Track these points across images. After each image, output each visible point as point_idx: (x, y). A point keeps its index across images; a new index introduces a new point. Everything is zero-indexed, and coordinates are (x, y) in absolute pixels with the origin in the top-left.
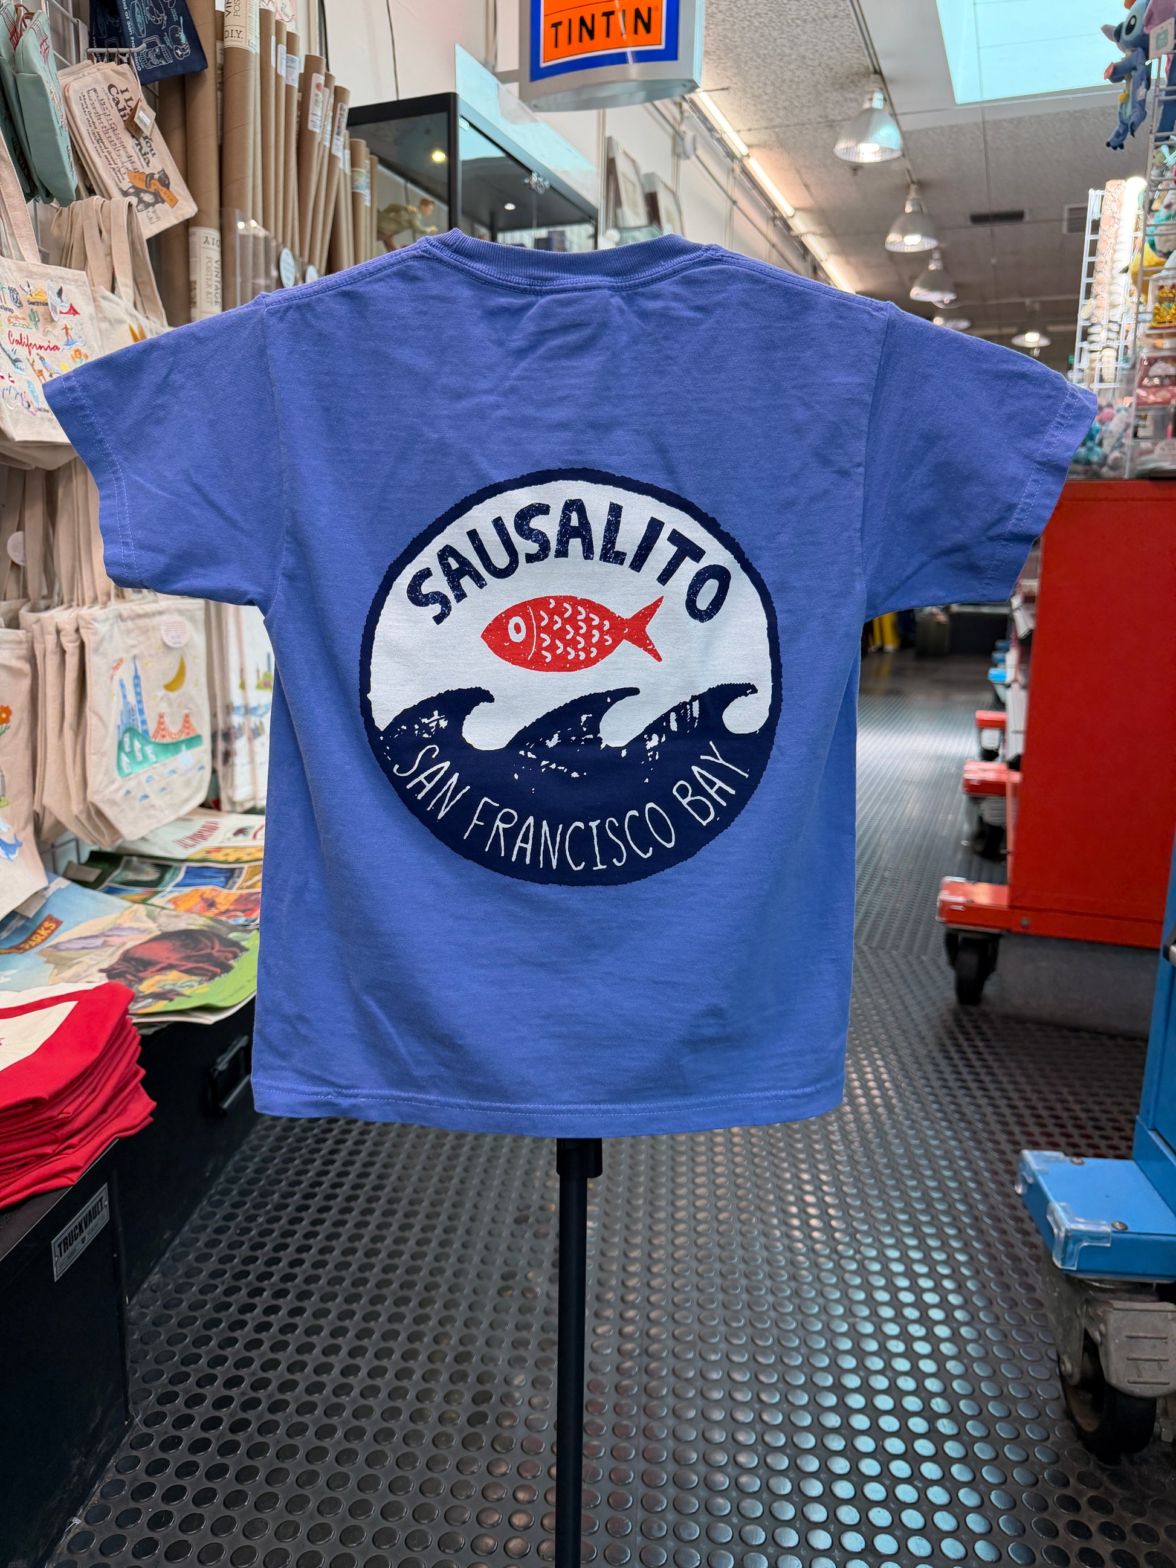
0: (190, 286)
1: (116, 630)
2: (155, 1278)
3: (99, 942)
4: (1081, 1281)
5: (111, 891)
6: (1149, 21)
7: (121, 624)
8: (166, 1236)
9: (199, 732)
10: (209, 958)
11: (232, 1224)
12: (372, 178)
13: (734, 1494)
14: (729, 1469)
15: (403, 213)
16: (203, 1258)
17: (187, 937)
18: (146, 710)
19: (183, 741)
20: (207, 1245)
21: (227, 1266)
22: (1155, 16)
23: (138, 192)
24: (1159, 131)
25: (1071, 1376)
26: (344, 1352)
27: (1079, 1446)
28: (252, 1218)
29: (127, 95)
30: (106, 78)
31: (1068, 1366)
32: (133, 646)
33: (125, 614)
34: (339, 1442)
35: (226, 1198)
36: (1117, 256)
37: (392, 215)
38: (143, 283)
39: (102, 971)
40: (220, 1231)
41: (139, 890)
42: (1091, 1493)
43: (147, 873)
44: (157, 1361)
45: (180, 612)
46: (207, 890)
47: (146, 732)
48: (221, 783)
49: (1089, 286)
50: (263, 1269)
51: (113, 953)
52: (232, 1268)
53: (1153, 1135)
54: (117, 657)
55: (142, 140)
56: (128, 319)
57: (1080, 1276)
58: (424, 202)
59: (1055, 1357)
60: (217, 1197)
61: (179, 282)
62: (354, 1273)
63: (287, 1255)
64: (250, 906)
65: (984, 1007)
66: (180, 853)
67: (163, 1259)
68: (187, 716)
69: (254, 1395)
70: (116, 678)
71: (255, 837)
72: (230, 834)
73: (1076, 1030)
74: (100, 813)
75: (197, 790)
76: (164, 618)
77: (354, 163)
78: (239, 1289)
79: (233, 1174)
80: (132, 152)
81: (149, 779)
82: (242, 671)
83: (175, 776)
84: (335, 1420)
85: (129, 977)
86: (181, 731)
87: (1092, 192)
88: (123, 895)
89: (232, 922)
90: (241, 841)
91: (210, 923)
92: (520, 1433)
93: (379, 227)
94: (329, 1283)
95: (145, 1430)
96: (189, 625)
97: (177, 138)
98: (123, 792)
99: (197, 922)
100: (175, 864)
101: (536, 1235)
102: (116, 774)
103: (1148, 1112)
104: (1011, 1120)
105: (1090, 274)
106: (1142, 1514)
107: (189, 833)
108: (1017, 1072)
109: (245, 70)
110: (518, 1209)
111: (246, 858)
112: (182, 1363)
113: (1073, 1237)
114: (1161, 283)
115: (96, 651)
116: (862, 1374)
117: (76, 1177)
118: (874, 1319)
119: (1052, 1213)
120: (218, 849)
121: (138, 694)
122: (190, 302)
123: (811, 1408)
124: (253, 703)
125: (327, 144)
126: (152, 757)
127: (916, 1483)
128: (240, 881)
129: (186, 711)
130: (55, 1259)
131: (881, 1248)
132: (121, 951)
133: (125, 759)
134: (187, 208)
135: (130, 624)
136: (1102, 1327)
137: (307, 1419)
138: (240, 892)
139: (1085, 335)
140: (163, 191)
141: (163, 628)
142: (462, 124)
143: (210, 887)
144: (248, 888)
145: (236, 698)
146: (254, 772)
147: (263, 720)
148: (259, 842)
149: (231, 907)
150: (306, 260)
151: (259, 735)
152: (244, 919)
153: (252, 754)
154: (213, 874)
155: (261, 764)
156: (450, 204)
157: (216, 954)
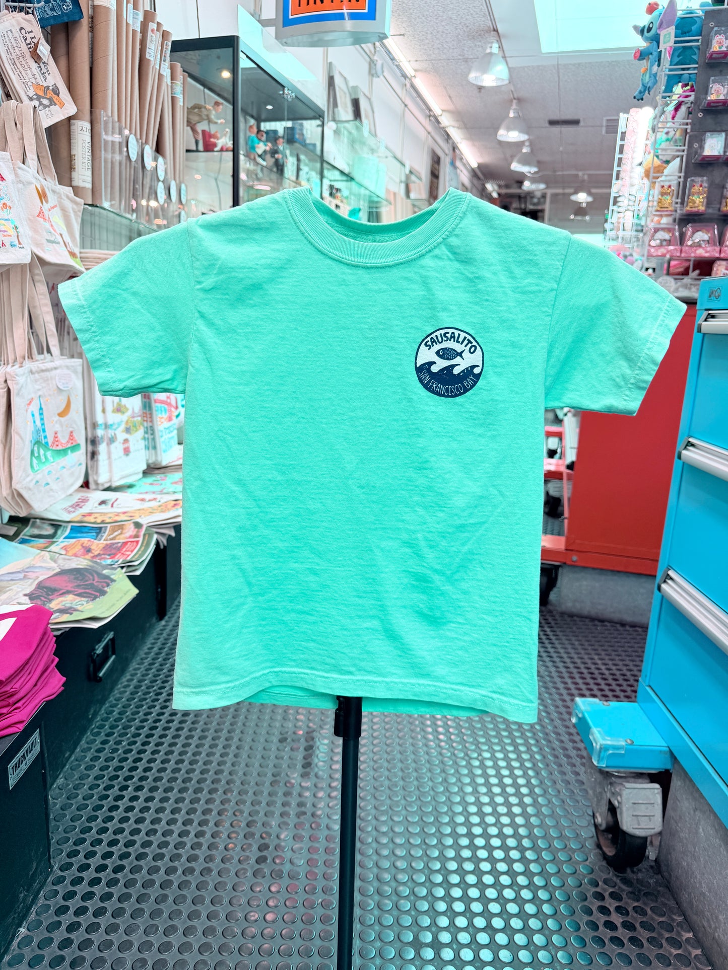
0: (71, 158)
1: (29, 380)
2: (60, 781)
3: (21, 576)
4: (607, 772)
5: (23, 542)
6: (660, 26)
7: (32, 376)
8: (66, 755)
9: (79, 442)
10: (92, 586)
11: (106, 746)
12: (184, 87)
13: (412, 898)
14: (409, 884)
15: (203, 110)
16: (90, 768)
17: (77, 572)
18: (46, 430)
19: (69, 448)
20: (91, 760)
21: (105, 773)
22: (664, 25)
23: (39, 98)
25: (601, 825)
26: (180, 823)
27: (604, 863)
28: (118, 743)
29: (32, 35)
30: (19, 23)
31: (599, 820)
32: (39, 390)
33: (34, 370)
34: (180, 876)
35: (102, 730)
36: (635, 155)
37: (196, 110)
38: (43, 157)
39: (25, 595)
40: (99, 751)
41: (42, 541)
42: (611, 890)
43: (46, 530)
44: (65, 831)
45: (68, 367)
46: (85, 540)
47: (47, 443)
48: (90, 472)
49: (618, 173)
50: (128, 774)
51: (31, 584)
52: (108, 773)
53: (648, 689)
54: (30, 397)
55: (41, 64)
56: (34, 181)
57: (607, 770)
58: (217, 104)
59: (592, 814)
60: (96, 730)
61: (64, 153)
62: (183, 775)
63: (141, 765)
64: (113, 552)
65: (550, 607)
66: (66, 517)
67: (65, 769)
68: (71, 432)
69: (126, 850)
70: (29, 411)
71: (112, 506)
72: (96, 504)
73: (602, 621)
74: (20, 496)
75: (77, 479)
76: (58, 371)
77: (173, 78)
78: (113, 786)
79: (105, 715)
80: (35, 72)
81: (49, 473)
82: (103, 402)
83: (65, 470)
84: (176, 864)
85: (43, 598)
86: (68, 442)
87: (622, 116)
88: (32, 544)
89: (104, 562)
90: (105, 509)
91: (90, 563)
92: (287, 867)
93: (188, 118)
94: (168, 781)
95: (61, 873)
96: (73, 376)
97: (63, 61)
98: (34, 482)
99: (82, 563)
100: (63, 524)
101: (292, 749)
102: (30, 470)
103: (646, 676)
104: (566, 675)
105: (619, 165)
106: (638, 901)
107: (71, 504)
108: (569, 647)
109: (107, 21)
110: (281, 733)
111: (108, 520)
112: (81, 832)
113: (604, 748)
114: (662, 184)
115: (18, 394)
116: (483, 826)
117: (22, 727)
118: (490, 794)
119: (593, 735)
120: (90, 514)
121: (42, 419)
122: (71, 168)
123: (455, 847)
124: (110, 422)
125: (158, 68)
126: (51, 459)
127: (515, 888)
128: (105, 535)
129: (71, 429)
130: (10, 776)
131: (493, 752)
132: (36, 582)
133: (35, 461)
134: (71, 109)
135: (37, 375)
136: (619, 798)
137: (159, 863)
138: (105, 542)
139: (615, 203)
140: (55, 97)
141: (57, 378)
142: (241, 55)
143: (87, 539)
144: (111, 539)
145: (100, 419)
146: (110, 465)
147: (117, 432)
148: (115, 510)
149: (101, 552)
150: (144, 141)
151: (114, 441)
152: (110, 560)
153: (109, 454)
154: (87, 531)
155: (115, 459)
156: (234, 103)
157: (96, 584)
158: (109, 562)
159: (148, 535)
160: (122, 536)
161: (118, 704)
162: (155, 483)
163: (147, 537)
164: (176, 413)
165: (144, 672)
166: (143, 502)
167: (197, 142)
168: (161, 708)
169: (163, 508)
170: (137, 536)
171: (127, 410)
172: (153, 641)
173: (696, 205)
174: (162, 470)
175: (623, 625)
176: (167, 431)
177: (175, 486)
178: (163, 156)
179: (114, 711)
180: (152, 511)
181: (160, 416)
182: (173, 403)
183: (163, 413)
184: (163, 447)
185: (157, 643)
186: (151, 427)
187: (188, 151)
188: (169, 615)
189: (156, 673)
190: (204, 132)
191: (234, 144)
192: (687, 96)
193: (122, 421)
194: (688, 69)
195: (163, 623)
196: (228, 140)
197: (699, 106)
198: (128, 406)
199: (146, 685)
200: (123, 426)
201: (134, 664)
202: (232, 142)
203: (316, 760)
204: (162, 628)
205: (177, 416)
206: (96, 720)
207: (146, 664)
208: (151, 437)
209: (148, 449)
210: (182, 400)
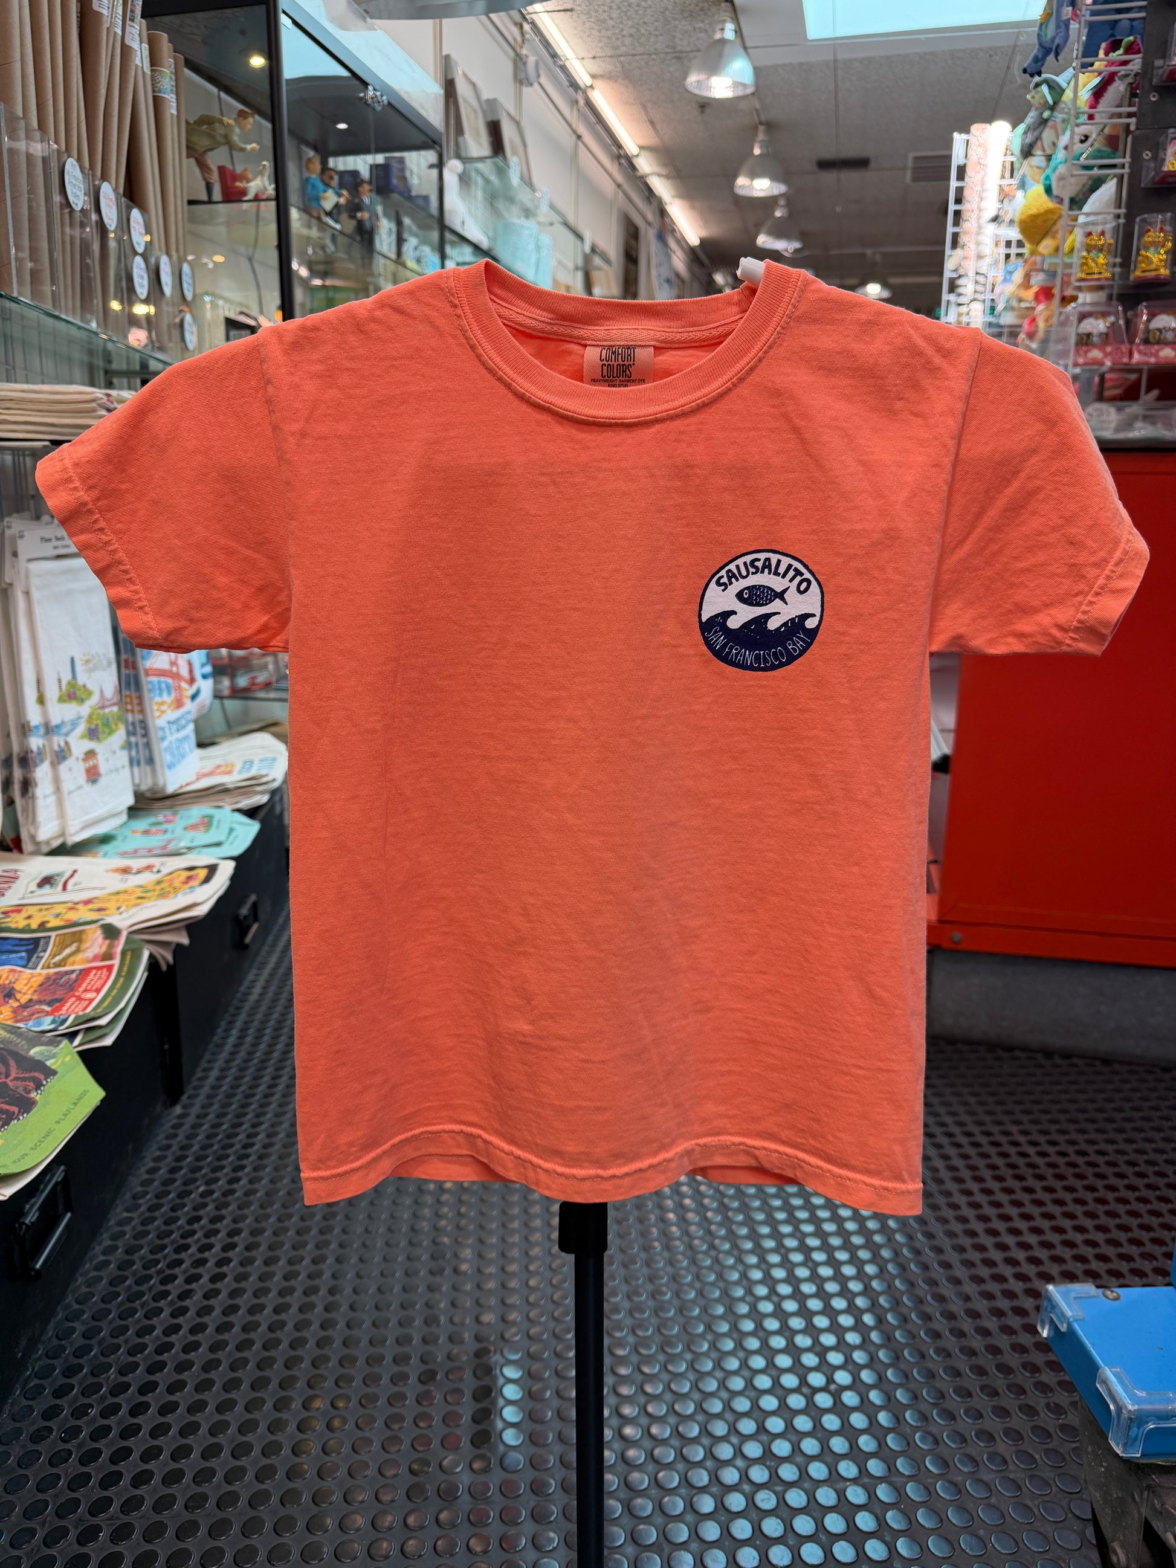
4: (1145, 1467)
11: (53, 1424)
12: (176, 80)
15: (217, 125)
24: (1084, 56)
28: (80, 1412)
31: (1122, 1559)
35: (46, 1382)
36: (984, 204)
37: (204, 127)
40: (38, 1437)
48: (21, 819)
49: (955, 236)
50: (98, 1494)
57: (1143, 1461)
58: (242, 114)
60: (34, 1382)
62: (219, 1486)
64: (59, 994)
71: (64, 888)
72: (33, 886)
73: (1009, 1049)
77: (154, 61)
82: (39, 682)
87: (956, 136)
89: (36, 1026)
90: (49, 895)
93: (188, 141)
94: (186, 1507)
105: (956, 223)
110: (423, 1360)
111: (54, 923)
113: (1138, 1419)
114: (1089, 229)
118: (865, 1480)
119: (1105, 1382)
120: (18, 909)
124: (55, 721)
125: (119, 32)
128: (46, 956)
138: (46, 971)
139: (953, 288)
142: (284, 20)
143: (7, 967)
144: (57, 965)
145: (34, 715)
146: (60, 803)
147: (69, 739)
148: (70, 896)
149: (35, 997)
150: (99, 174)
151: (65, 758)
152: (50, 1018)
153: (57, 781)
154: (9, 948)
155: (70, 793)
156: (274, 118)
157: (11, 1084)
158: (46, 1024)
159: (132, 951)
160: (80, 956)
161: (83, 1312)
162: (154, 829)
163: (128, 957)
164: (192, 690)
165: (140, 1228)
166: (126, 876)
167: (209, 188)
168: (173, 1315)
169: (164, 889)
170: (108, 956)
171: (90, 694)
172: (158, 1153)
173: (1153, 266)
174: (168, 802)
175: (1048, 1054)
176: (174, 727)
177: (191, 834)
178: (143, 209)
179: (74, 1330)
180: (143, 895)
181: (158, 699)
182: (184, 672)
183: (165, 694)
184: (168, 758)
185: (165, 1157)
186: (142, 721)
187: (191, 202)
188: (189, 1091)
189: (164, 1228)
190: (222, 170)
191: (277, 189)
192: (1125, 63)
193: (79, 718)
194: (1128, 10)
195: (178, 1110)
196: (267, 183)
197: (1151, 80)
198: (90, 686)
199: (142, 1258)
200: (82, 728)
201: (118, 1210)
202: (273, 186)
203: (500, 1425)
204: (175, 1121)
205: (194, 697)
206: (34, 1357)
207: (142, 1209)
208: (142, 741)
209: (139, 764)
210: (203, 665)
